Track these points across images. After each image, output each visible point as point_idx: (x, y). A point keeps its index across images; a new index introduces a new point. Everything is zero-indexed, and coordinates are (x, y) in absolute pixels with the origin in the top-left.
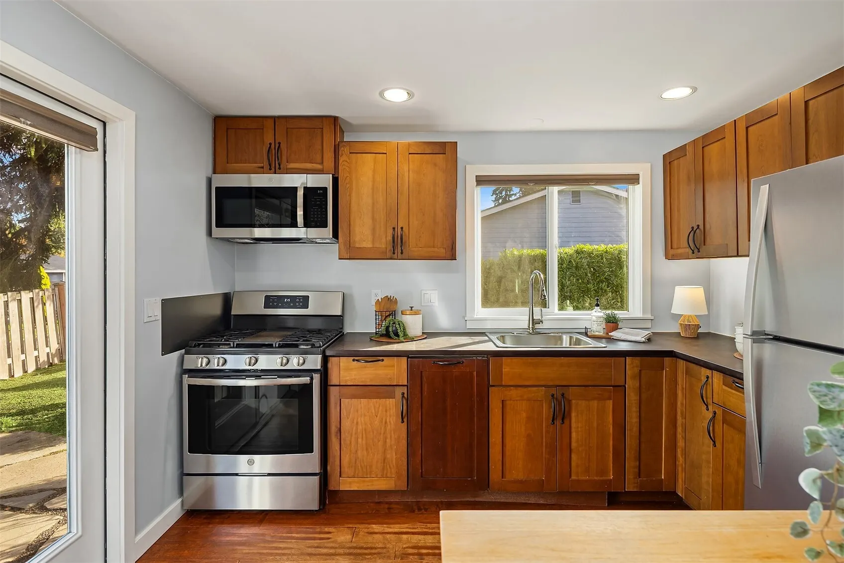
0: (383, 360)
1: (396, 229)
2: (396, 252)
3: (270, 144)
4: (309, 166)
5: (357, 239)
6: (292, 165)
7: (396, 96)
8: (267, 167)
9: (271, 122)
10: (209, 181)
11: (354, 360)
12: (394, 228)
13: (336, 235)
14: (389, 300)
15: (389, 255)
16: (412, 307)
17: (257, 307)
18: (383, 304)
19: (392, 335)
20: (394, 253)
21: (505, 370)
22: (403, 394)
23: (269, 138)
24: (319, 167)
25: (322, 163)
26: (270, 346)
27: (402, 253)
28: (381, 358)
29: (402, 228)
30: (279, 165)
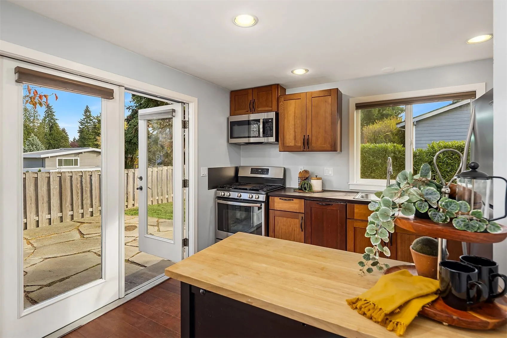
0: (293, 200)
1: (305, 136)
2: (305, 148)
3: (251, 100)
4: (267, 109)
5: (287, 142)
6: (260, 109)
7: (300, 72)
8: (249, 111)
9: (251, 90)
10: (228, 119)
11: (280, 199)
12: (304, 136)
13: (277, 140)
14: (306, 172)
15: (302, 149)
16: (316, 176)
17: (247, 173)
18: (303, 174)
19: (303, 189)
20: (304, 148)
21: (356, 211)
22: (302, 217)
23: (250, 98)
24: (270, 109)
25: (272, 107)
26: (246, 189)
27: (308, 148)
28: (292, 199)
29: (308, 136)
30: (254, 110)
